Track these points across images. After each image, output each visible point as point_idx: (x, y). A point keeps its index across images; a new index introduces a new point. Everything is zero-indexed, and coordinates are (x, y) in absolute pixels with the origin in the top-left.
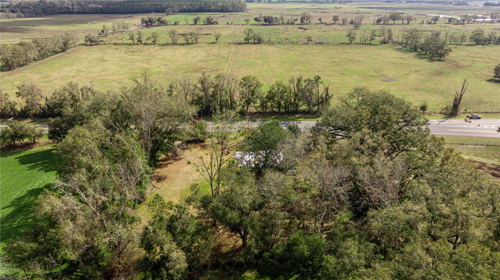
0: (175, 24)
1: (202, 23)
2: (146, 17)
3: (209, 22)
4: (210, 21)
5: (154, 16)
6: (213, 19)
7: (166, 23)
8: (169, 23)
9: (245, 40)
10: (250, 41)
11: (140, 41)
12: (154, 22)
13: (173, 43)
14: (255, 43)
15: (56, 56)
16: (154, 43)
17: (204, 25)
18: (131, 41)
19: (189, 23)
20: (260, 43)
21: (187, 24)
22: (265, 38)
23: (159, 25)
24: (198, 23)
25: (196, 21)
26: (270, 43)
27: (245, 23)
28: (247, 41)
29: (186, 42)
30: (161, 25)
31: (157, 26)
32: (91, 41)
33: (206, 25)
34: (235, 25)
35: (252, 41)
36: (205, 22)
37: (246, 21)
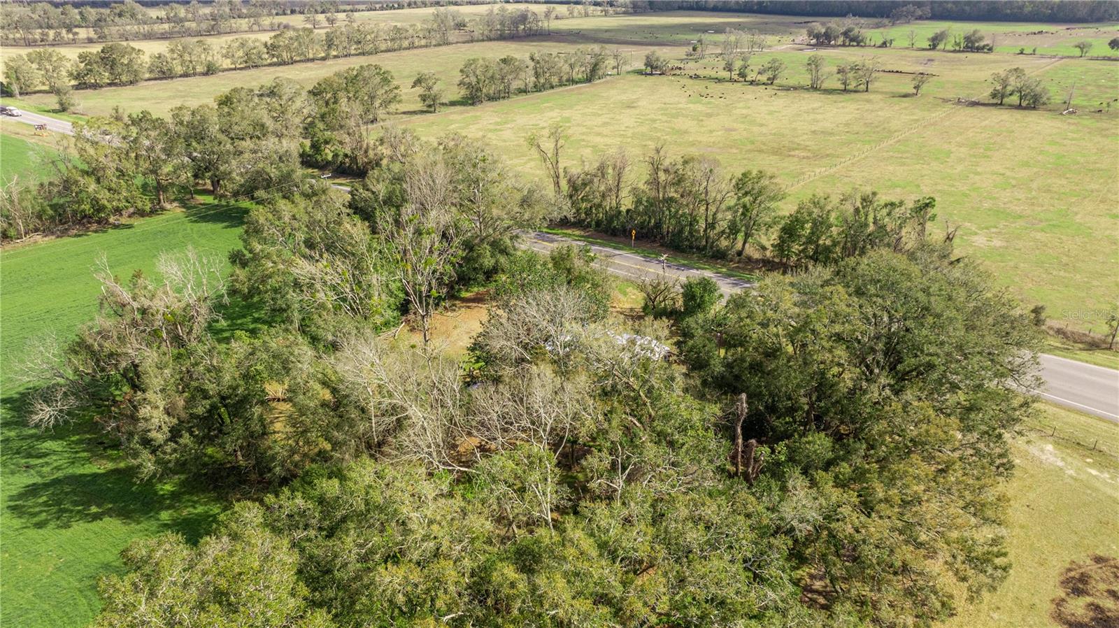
0: (884, 45)
1: (949, 47)
2: (819, 26)
3: (971, 45)
4: (973, 43)
5: (837, 25)
6: (981, 39)
7: (862, 41)
8: (868, 42)
9: (994, 96)
10: (1006, 100)
11: (742, 75)
12: (836, 38)
13: (812, 87)
14: (1019, 107)
15: (571, 87)
16: (771, 81)
17: (954, 51)
18: (726, 74)
19: (919, 45)
20: (1034, 108)
21: (912, 47)
22: (1056, 95)
23: (844, 45)
24: (941, 46)
25: (935, 42)
26: (1067, 109)
27: (1077, 52)
28: (998, 100)
29: (842, 87)
30: (849, 45)
31: (840, 46)
32: (652, 67)
33: (959, 51)
34: (1042, 57)
35: (1015, 99)
36: (958, 44)
37: (1081, 47)
